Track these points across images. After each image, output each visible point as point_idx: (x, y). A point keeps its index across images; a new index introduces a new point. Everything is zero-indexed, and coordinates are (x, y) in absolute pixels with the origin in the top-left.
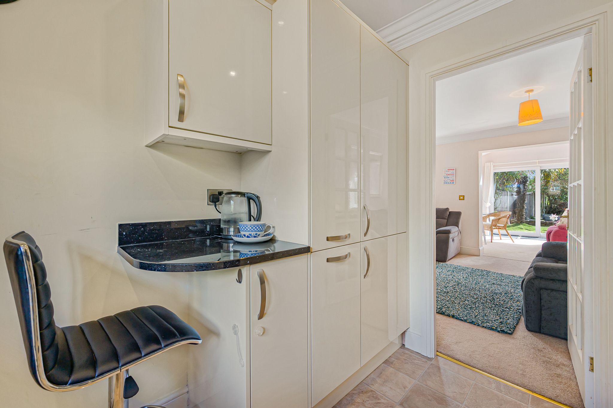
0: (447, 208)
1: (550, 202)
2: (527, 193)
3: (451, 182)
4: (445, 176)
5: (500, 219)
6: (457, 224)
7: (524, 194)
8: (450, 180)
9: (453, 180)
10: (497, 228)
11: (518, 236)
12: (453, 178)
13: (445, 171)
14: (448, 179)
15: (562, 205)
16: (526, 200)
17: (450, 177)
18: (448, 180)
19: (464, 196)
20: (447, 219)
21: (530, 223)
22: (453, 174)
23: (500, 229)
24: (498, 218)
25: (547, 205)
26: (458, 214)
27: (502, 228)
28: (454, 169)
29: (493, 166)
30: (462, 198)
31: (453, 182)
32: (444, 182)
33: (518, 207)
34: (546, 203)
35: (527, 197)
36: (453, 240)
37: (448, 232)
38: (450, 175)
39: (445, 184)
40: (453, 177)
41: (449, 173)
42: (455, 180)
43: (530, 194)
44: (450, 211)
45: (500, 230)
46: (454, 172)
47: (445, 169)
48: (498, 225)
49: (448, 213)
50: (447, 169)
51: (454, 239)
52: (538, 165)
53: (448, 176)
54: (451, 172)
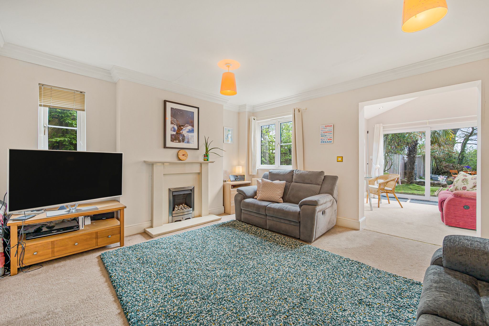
0: (322, 172)
1: (436, 164)
2: (417, 156)
3: (329, 141)
4: (322, 133)
5: (388, 182)
6: (331, 192)
7: (414, 156)
8: (327, 139)
9: (331, 138)
10: (385, 192)
11: (408, 199)
12: (331, 137)
13: (322, 128)
14: (326, 137)
15: (447, 166)
16: (416, 162)
17: (327, 135)
18: (326, 139)
19: (342, 157)
20: (321, 184)
21: (419, 184)
22: (330, 132)
23: (388, 192)
24: (386, 181)
25: (434, 167)
26: (334, 179)
27: (390, 192)
28: (331, 126)
29: (382, 127)
30: (340, 159)
31: (331, 140)
32: (321, 141)
33: (409, 169)
34: (434, 165)
35: (416, 159)
36: (324, 213)
37: (315, 204)
38: (328, 133)
39: (322, 143)
40: (330, 135)
41: (326, 130)
42: (332, 138)
43: (419, 157)
44: (325, 174)
45: (388, 194)
46: (331, 129)
47: (322, 126)
48: (386, 188)
49: (323, 178)
50: (324, 126)
51: (326, 211)
52: (428, 125)
53: (325, 134)
54: (328, 129)
